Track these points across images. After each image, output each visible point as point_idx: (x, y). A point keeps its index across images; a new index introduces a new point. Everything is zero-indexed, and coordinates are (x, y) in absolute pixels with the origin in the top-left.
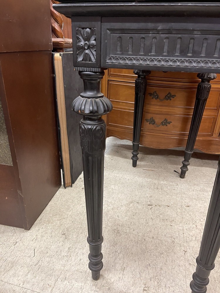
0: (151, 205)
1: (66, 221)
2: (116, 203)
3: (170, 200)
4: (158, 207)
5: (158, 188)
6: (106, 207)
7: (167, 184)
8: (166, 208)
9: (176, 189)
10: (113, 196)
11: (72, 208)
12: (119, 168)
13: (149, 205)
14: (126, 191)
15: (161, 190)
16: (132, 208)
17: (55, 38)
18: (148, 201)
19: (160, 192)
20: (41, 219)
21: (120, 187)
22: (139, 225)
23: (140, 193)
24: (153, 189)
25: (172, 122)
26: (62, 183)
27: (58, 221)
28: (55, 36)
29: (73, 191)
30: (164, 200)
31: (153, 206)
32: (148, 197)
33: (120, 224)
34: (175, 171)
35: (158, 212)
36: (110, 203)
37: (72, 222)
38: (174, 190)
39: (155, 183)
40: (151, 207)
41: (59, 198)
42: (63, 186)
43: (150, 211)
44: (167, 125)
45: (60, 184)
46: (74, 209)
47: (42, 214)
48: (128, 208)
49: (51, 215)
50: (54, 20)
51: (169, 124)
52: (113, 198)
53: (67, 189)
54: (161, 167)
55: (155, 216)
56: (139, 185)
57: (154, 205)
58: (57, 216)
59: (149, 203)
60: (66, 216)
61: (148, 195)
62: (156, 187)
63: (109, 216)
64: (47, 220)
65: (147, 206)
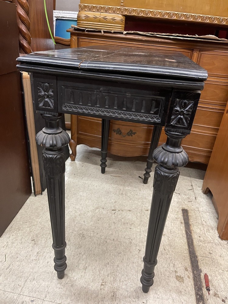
0: (114, 210)
1: (36, 228)
2: (83, 209)
3: (132, 205)
4: (121, 212)
5: (122, 194)
6: (74, 213)
7: (131, 189)
8: (128, 212)
9: (139, 194)
10: (81, 203)
11: (42, 215)
12: (89, 175)
13: (113, 210)
14: (93, 197)
15: (125, 196)
16: (98, 214)
17: (24, 53)
18: (113, 206)
19: (124, 198)
20: (11, 227)
21: (88, 194)
22: (102, 229)
23: (106, 199)
24: (118, 195)
25: (136, 133)
26: (33, 191)
27: (28, 229)
28: (24, 52)
29: (43, 199)
30: (127, 205)
31: (116, 211)
32: (113, 203)
33: (86, 229)
34: (139, 177)
35: (120, 216)
36: (78, 209)
37: (42, 229)
38: (137, 195)
39: (120, 189)
40: (114, 212)
41: (29, 206)
42: (33, 194)
43: (113, 216)
44: (132, 136)
45: (31, 192)
46: (43, 216)
47: (12, 222)
48: (94, 214)
49: (21, 223)
50: (22, 37)
51: (134, 134)
52: (81, 204)
53: (37, 196)
54: (128, 173)
55: (118, 220)
56: (106, 191)
57: (118, 210)
58: (27, 224)
59: (113, 208)
60: (36, 223)
61: (113, 201)
62: (121, 192)
63: (76, 221)
64: (17, 228)
65: (111, 211)
